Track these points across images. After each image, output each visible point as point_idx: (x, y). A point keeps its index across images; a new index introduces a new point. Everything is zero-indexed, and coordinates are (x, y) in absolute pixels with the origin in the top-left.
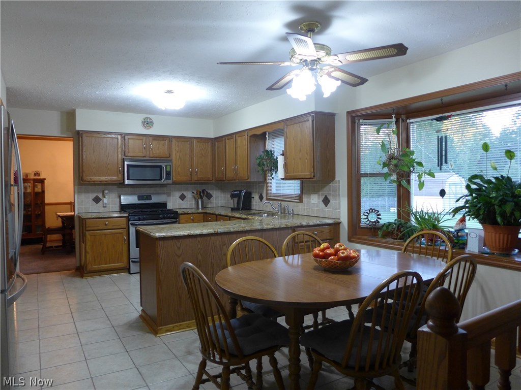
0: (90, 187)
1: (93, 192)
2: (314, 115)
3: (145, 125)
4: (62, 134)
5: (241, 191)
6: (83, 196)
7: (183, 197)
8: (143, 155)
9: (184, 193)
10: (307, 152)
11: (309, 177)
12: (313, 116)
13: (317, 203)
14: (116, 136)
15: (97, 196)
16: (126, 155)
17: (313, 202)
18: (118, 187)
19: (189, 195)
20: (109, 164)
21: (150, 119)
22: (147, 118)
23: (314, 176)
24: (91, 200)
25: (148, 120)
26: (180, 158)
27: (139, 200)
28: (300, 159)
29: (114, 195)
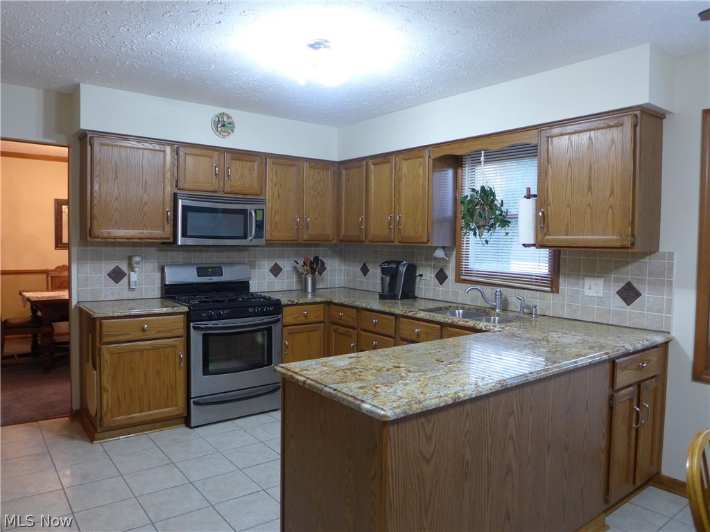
0: (103, 248)
1: (109, 258)
2: (638, 113)
3: (219, 129)
4: (46, 136)
5: (398, 263)
6: (88, 267)
7: (276, 270)
8: (212, 188)
9: (278, 263)
10: (612, 193)
11: (619, 244)
12: (636, 115)
13: (601, 295)
14: (162, 148)
15: (117, 266)
16: (181, 185)
17: (587, 292)
18: (159, 250)
19: (287, 266)
20: (146, 204)
21: (229, 117)
22: (223, 115)
23: (633, 244)
24: (104, 274)
25: (225, 119)
26: (279, 197)
27: (199, 276)
28: (589, 205)
29: (152, 264)
